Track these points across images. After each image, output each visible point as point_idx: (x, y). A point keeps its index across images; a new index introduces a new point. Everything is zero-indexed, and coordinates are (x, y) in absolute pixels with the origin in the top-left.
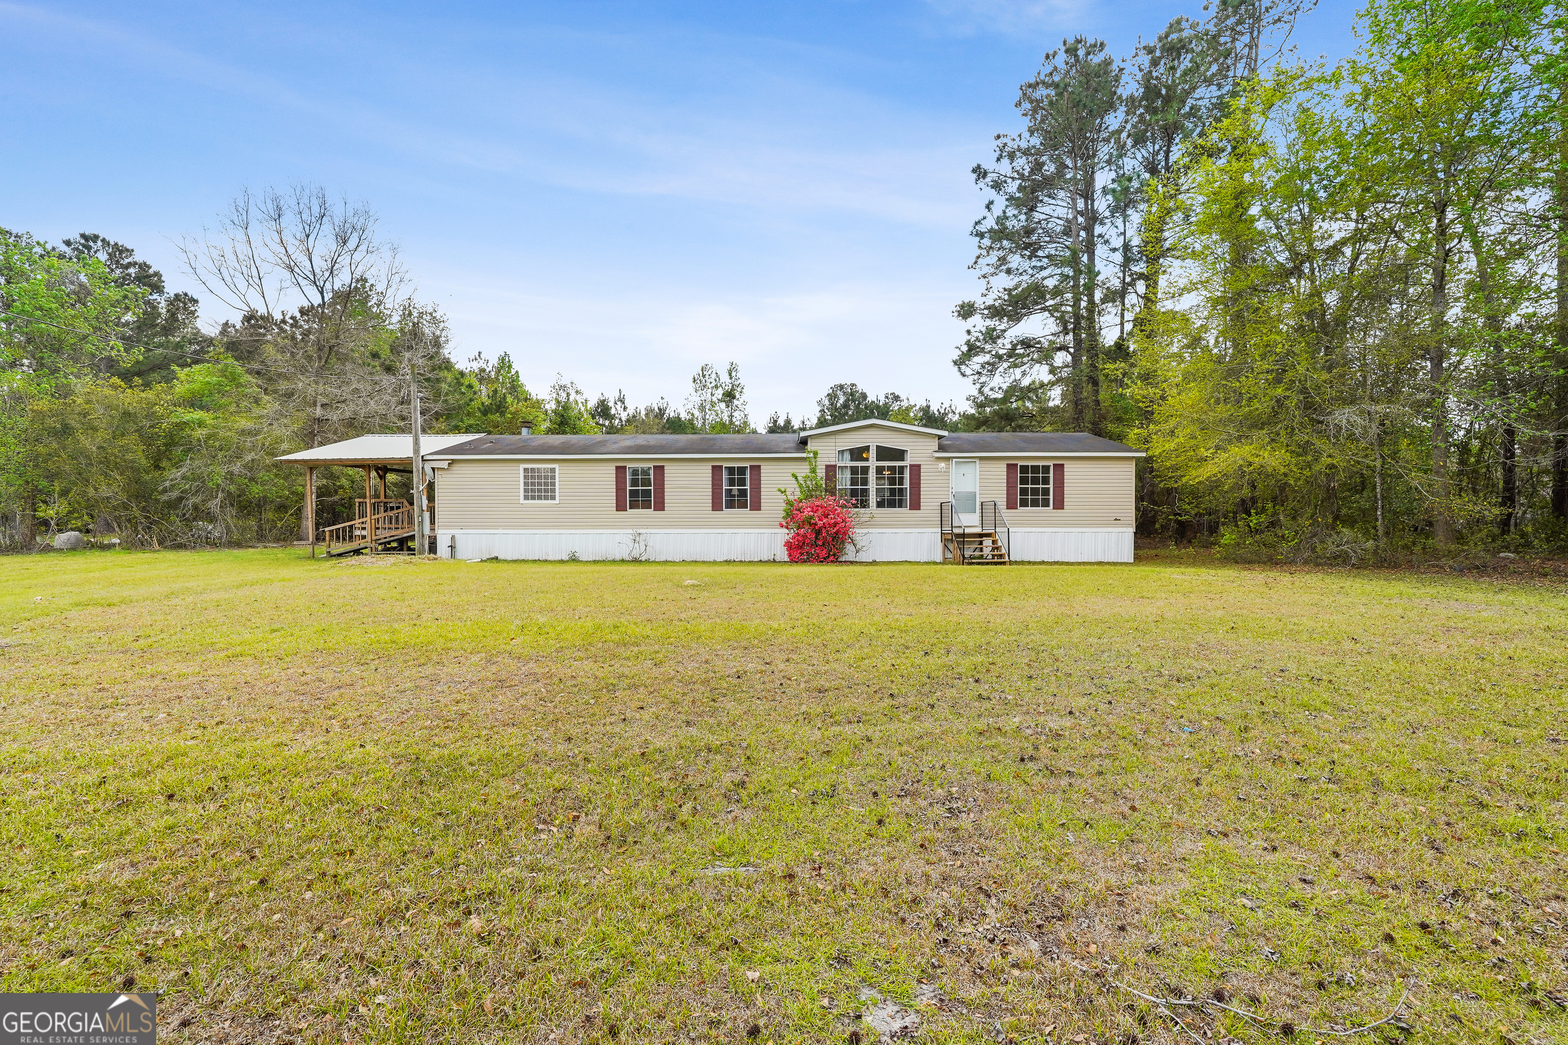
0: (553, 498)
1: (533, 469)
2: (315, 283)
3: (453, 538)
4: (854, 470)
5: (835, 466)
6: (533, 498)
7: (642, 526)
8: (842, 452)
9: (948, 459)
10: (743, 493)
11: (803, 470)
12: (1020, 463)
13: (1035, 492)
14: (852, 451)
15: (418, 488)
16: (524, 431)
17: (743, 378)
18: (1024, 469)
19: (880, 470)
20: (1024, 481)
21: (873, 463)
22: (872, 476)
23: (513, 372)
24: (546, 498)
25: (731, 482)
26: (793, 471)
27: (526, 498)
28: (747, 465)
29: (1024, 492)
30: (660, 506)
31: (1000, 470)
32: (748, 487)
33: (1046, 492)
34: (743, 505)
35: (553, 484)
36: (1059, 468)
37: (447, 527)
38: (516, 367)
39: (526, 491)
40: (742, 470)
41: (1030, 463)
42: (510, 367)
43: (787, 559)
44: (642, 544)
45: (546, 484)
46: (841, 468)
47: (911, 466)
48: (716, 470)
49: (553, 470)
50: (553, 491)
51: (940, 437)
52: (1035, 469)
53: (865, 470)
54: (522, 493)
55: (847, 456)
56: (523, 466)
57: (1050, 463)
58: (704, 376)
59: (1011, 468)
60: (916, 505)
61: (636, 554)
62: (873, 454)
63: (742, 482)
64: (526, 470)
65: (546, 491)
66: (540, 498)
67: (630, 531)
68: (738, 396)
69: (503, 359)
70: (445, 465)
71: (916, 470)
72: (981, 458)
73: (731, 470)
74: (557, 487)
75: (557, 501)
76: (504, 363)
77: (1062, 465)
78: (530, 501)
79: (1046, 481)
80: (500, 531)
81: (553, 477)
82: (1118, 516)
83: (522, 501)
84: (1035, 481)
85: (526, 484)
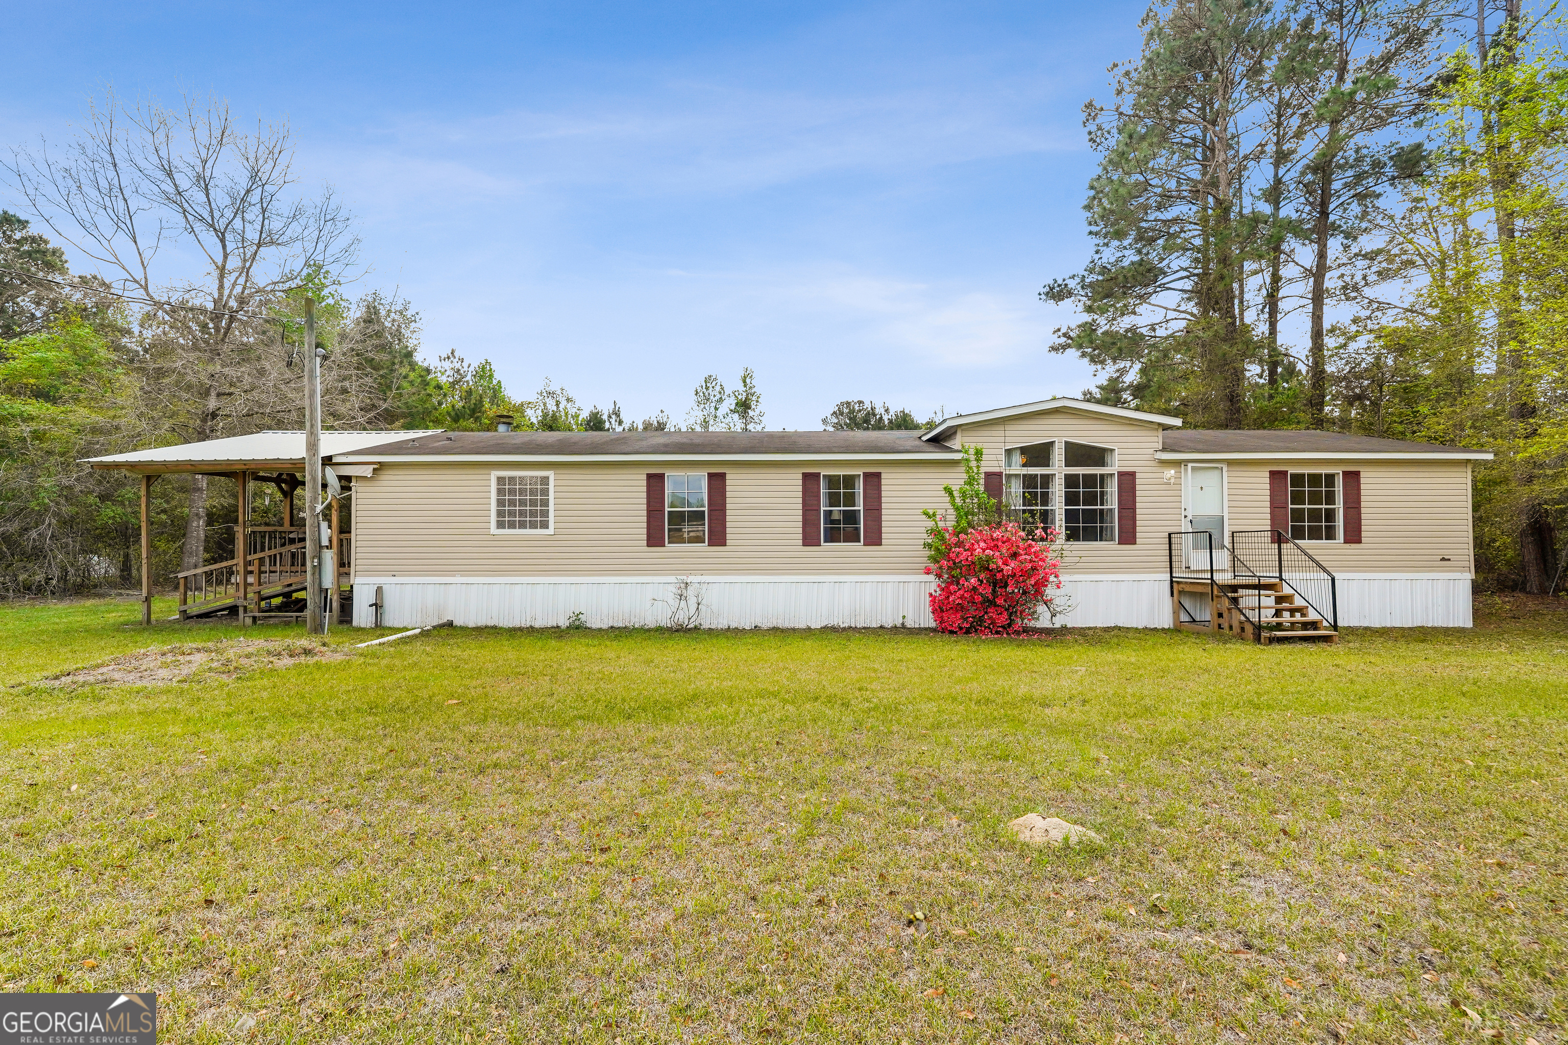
0: (545, 525)
1: (512, 479)
2: (212, 226)
3: (379, 591)
4: (1029, 481)
5: (1000, 474)
6: (512, 525)
7: (691, 572)
8: (1009, 452)
9: (1177, 463)
10: (851, 517)
11: (956, 479)
12: (1292, 470)
13: (1315, 515)
14: (1023, 450)
15: (313, 509)
16: (502, 428)
17: (759, 386)
18: (1298, 480)
19: (1071, 481)
20: (1297, 498)
21: (1058, 468)
22: (1058, 491)
23: (495, 382)
24: (533, 526)
25: (834, 500)
26: (946, 483)
27: (500, 525)
28: (859, 472)
29: (1297, 515)
30: (718, 538)
31: (1261, 482)
32: (861, 508)
33: (1330, 515)
34: (853, 537)
35: (545, 503)
36: (1353, 478)
37: (369, 572)
38: (497, 376)
39: (500, 514)
40: (849, 481)
41: (1306, 470)
42: (491, 376)
43: (932, 624)
44: (692, 602)
45: (533, 503)
46: (1009, 476)
47: (1121, 474)
48: (810, 480)
49: (545, 481)
50: (545, 514)
51: (1166, 428)
52: (1315, 479)
53: (1047, 480)
54: (493, 518)
55: (1018, 459)
56: (495, 474)
57: (1338, 470)
58: (707, 388)
59: (1277, 476)
60: (1128, 537)
61: (682, 618)
62: (1058, 455)
63: (850, 499)
64: (500, 480)
65: (533, 514)
66: (522, 525)
67: (672, 579)
68: (753, 407)
69: (483, 369)
70: (367, 471)
71: (1128, 480)
72: (1230, 463)
73: (832, 481)
74: (551, 508)
75: (551, 531)
76: (484, 372)
77: (1357, 474)
78: (507, 531)
79: (1330, 498)
80: (458, 579)
81: (545, 492)
82: (1446, 553)
83: (493, 530)
84: (1315, 498)
85: (500, 503)
